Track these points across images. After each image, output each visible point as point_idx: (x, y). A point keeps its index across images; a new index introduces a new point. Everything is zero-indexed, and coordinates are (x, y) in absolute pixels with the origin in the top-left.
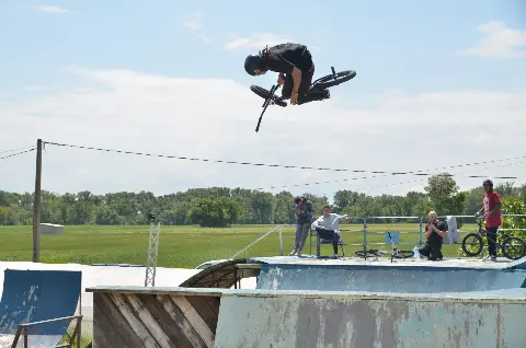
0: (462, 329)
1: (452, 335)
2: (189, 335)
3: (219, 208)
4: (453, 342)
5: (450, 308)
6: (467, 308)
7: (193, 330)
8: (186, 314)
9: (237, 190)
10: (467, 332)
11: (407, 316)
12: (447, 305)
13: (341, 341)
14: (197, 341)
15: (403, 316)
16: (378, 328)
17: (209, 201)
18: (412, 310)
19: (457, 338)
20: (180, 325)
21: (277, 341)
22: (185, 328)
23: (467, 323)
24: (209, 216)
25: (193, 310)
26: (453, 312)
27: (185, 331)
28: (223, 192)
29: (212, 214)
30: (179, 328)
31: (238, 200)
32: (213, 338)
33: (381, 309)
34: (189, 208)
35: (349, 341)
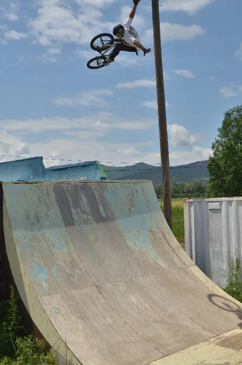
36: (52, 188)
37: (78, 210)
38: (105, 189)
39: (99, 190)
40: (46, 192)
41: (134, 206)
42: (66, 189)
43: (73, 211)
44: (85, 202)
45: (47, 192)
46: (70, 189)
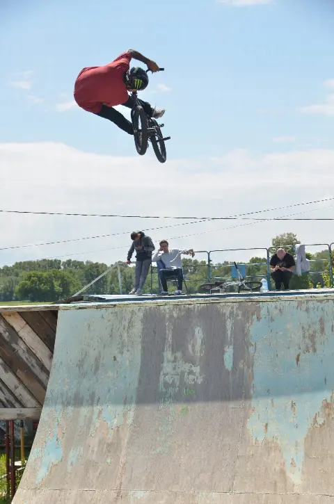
0: (317, 327)
1: (307, 334)
2: (24, 356)
3: (49, 281)
4: (307, 341)
5: (304, 306)
6: (321, 305)
7: (29, 350)
8: (21, 334)
9: (69, 261)
10: (322, 330)
11: (259, 319)
12: (300, 303)
13: (190, 347)
14: (34, 361)
15: (255, 317)
16: (229, 332)
17: (39, 273)
18: (263, 312)
19: (312, 337)
20: (14, 345)
21: (122, 353)
22: (20, 348)
23: (322, 321)
24: (40, 289)
25: (28, 328)
26: (307, 310)
27: (20, 352)
28: (53, 264)
29: (43, 287)
30: (14, 350)
31: (71, 272)
32: (51, 357)
33: (232, 313)
34: (17, 282)
35: (198, 348)
36: (141, 315)
37: (179, 354)
38: (253, 314)
39: (240, 318)
40: (126, 323)
41: (315, 350)
42: (167, 316)
43: (168, 355)
44: (199, 341)
45: (129, 323)
46: (175, 315)
